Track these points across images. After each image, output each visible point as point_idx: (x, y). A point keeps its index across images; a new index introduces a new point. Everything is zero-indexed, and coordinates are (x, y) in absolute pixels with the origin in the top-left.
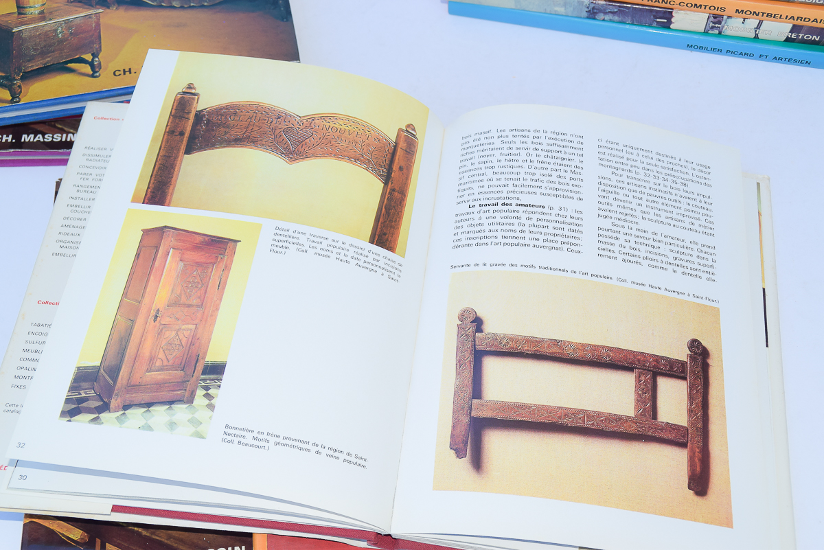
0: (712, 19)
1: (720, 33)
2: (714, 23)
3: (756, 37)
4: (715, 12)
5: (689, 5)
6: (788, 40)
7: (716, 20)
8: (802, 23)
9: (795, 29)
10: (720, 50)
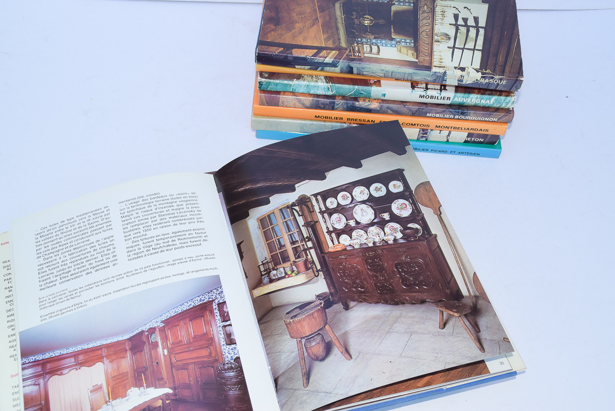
0: (421, 132)
1: (426, 140)
2: (423, 134)
3: (448, 141)
4: (424, 127)
5: (408, 124)
6: (466, 142)
7: (424, 132)
8: (473, 132)
9: (469, 135)
10: (427, 150)
